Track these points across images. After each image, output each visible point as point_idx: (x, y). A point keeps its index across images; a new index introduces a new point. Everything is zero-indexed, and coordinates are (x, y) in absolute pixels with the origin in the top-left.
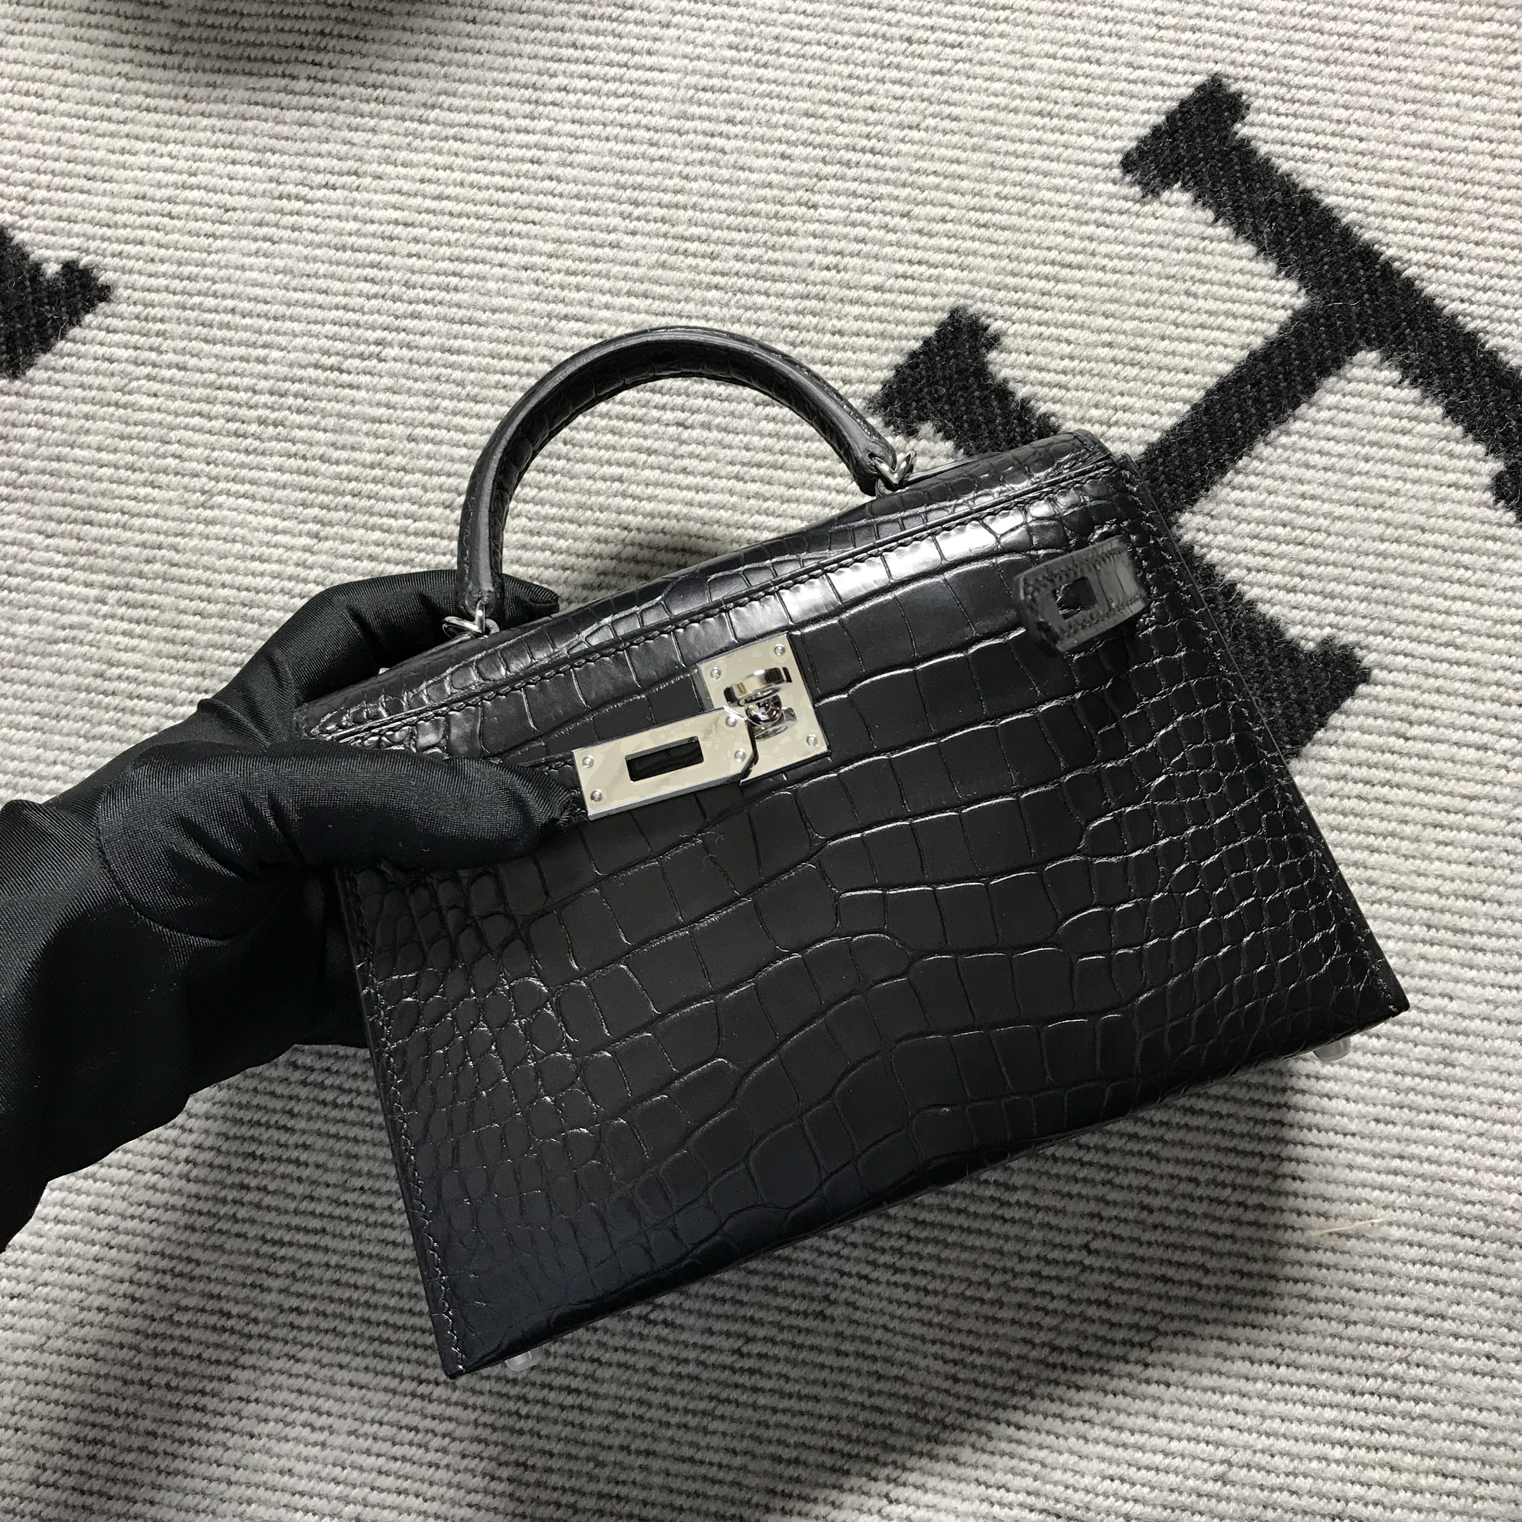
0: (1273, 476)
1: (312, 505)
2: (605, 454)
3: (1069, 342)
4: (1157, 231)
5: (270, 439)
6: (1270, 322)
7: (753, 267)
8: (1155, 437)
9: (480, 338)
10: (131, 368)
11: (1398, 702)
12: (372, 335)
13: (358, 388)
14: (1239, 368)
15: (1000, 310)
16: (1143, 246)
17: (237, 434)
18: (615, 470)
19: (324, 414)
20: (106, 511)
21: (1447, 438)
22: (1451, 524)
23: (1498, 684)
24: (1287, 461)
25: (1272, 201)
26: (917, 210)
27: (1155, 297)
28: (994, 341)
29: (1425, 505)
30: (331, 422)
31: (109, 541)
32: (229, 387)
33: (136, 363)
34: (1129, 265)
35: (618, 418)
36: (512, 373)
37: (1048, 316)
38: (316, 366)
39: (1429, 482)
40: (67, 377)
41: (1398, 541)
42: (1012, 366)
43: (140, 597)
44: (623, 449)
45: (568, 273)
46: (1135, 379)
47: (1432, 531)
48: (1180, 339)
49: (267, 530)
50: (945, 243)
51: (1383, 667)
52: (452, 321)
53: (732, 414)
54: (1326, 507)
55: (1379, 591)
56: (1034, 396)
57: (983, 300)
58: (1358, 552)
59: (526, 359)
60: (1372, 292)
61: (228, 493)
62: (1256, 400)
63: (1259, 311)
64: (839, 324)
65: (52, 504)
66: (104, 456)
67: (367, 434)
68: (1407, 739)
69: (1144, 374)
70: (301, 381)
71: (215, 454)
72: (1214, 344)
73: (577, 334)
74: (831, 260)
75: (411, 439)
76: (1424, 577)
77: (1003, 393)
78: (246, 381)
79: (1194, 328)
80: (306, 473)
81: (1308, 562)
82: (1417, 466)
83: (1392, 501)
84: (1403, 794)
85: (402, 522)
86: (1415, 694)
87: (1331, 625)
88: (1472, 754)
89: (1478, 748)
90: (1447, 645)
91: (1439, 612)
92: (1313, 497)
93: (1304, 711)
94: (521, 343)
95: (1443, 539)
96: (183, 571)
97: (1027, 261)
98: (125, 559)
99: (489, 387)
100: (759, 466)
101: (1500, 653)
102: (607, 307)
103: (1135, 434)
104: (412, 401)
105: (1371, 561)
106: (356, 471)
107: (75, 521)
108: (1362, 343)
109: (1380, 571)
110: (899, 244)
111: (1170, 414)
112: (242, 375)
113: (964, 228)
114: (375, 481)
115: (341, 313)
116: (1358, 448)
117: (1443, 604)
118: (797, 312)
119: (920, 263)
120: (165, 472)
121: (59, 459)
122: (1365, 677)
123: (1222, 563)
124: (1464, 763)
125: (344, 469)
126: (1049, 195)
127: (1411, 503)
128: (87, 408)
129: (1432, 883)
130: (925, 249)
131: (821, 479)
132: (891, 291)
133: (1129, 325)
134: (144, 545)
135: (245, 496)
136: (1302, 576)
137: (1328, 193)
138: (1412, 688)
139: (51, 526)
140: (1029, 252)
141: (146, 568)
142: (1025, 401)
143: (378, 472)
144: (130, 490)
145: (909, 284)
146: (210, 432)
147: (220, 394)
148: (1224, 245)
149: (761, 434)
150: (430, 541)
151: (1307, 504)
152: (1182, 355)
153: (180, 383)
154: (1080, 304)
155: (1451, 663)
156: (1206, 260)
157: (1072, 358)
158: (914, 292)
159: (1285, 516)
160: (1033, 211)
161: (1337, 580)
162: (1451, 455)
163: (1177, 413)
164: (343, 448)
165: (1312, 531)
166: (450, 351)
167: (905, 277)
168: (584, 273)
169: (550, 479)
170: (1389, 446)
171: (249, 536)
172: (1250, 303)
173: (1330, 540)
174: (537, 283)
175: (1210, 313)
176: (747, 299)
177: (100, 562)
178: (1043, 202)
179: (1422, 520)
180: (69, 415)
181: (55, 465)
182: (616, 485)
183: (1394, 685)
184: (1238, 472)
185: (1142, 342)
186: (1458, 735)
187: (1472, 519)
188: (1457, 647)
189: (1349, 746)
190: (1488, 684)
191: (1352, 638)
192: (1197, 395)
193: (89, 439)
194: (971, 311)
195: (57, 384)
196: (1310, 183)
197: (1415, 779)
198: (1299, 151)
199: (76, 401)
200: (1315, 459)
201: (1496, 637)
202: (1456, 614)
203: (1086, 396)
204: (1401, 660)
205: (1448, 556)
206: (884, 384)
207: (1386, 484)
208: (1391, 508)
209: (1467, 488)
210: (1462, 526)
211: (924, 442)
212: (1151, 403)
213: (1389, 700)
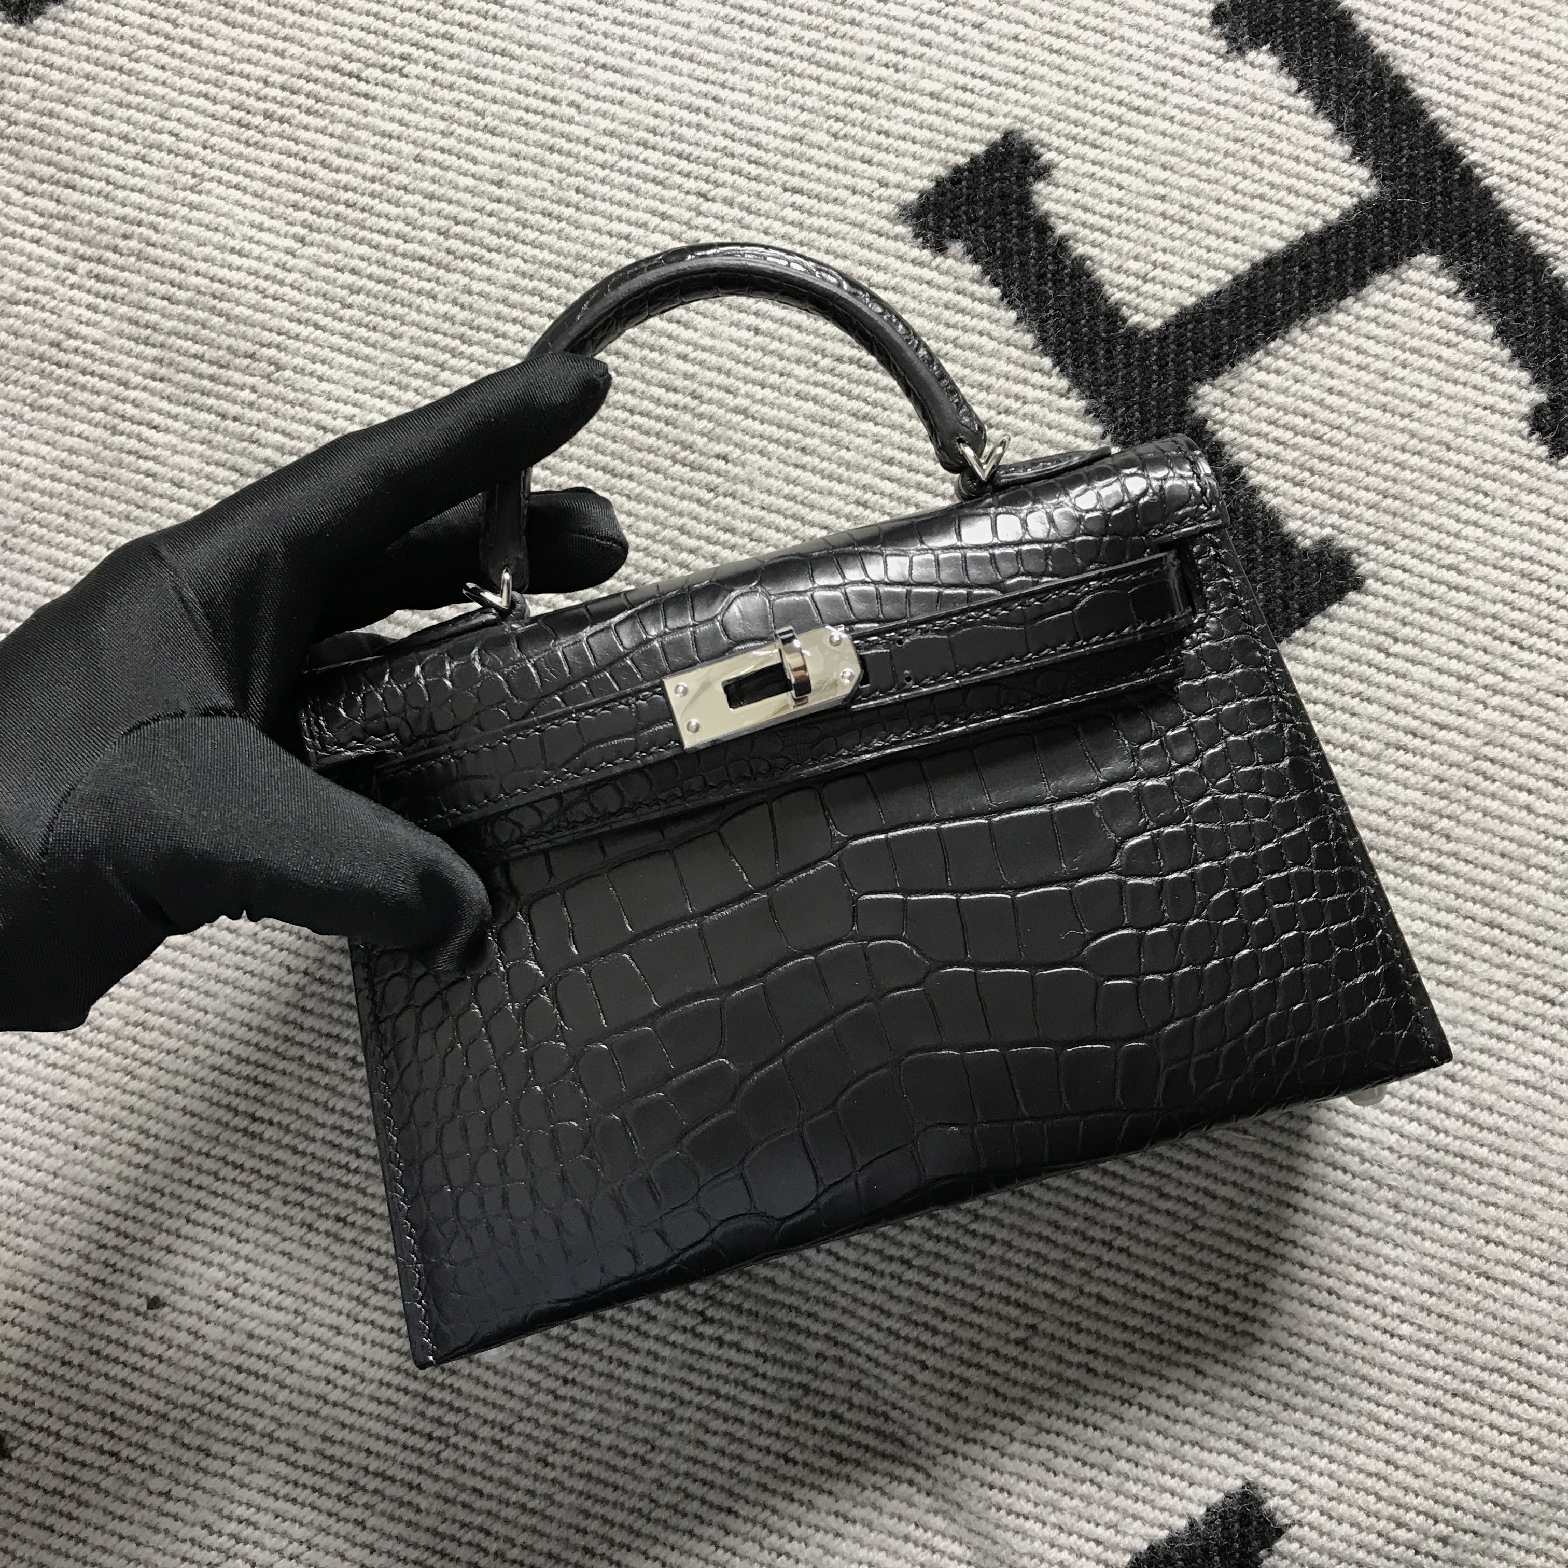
0: (1303, 364)
1: (303, 209)
2: (617, 211)
3: (1120, 187)
4: (1235, 91)
5: (273, 134)
6: (1334, 206)
7: (810, 51)
8: (1190, 301)
9: (510, 72)
10: (142, 35)
11: (1386, 615)
12: (398, 49)
13: (374, 99)
14: (1291, 246)
15: (1056, 142)
16: (1218, 102)
17: (240, 123)
18: (625, 229)
19: (334, 119)
20: (91, 178)
21: (1493, 359)
22: (1479, 447)
23: (1495, 617)
24: (1321, 351)
25: (1361, 81)
26: (991, 23)
27: (1218, 158)
28: (1043, 173)
29: (1455, 423)
30: (339, 129)
31: (89, 209)
32: (241, 75)
33: (149, 32)
34: (1198, 120)
35: (638, 176)
36: (536, 112)
37: (1104, 156)
38: (335, 69)
39: (1465, 400)
40: (75, 33)
41: (1420, 453)
42: (1057, 201)
43: (111, 272)
44: (637, 208)
45: (615, 22)
46: (1181, 238)
47: (1458, 451)
48: (1236, 207)
49: (252, 225)
50: (1013, 62)
51: (1378, 579)
52: (485, 49)
53: (758, 195)
54: (1352, 406)
55: (1389, 501)
56: (1074, 236)
57: (1040, 128)
58: (1377, 459)
59: (554, 101)
60: (1446, 194)
61: (220, 182)
62: (1303, 284)
63: (1323, 192)
64: (886, 125)
65: (36, 160)
66: (99, 121)
67: (374, 147)
68: (1388, 655)
69: (1191, 235)
70: (316, 81)
71: (214, 140)
72: (1270, 217)
73: (612, 85)
74: (892, 58)
75: (418, 159)
76: (1440, 495)
77: (1043, 227)
78: (260, 72)
79: (1253, 197)
80: (304, 175)
81: (1321, 459)
82: (1456, 382)
83: (1422, 412)
84: (1373, 709)
85: (392, 241)
86: (1406, 612)
87: (1333, 527)
88: (1452, 683)
89: (1459, 678)
90: (1450, 568)
91: (1448, 534)
92: (1340, 394)
93: (1286, 607)
94: (552, 85)
95: (1467, 461)
96: (159, 252)
97: (1094, 97)
98: (102, 230)
99: (509, 122)
101: (1503, 586)
102: (649, 63)
103: (1170, 294)
104: (426, 122)
105: (1387, 469)
106: (354, 181)
107: (57, 183)
108: (1424, 246)
109: (1395, 480)
110: (965, 54)
111: (1210, 281)
112: (257, 64)
113: (1036, 51)
114: (373, 195)
115: (371, 19)
116: (1398, 352)
117: (1454, 526)
118: (846, 104)
119: (982, 77)
120: (159, 148)
121: (51, 114)
122: (1358, 585)
123: (1232, 442)
124: (1441, 690)
125: (343, 178)
126: (1129, 33)
127: (1442, 418)
128: (89, 68)
129: (1382, 803)
130: (991, 64)
132: (947, 100)
133: (1185, 182)
134: (124, 219)
135: (236, 187)
136: (1312, 472)
137: (1421, 84)
138: (1405, 604)
139: (33, 184)
140: (1098, 88)
141: (122, 244)
142: (1064, 239)
143: (377, 187)
144: (120, 160)
145: (968, 97)
146: (213, 116)
147: (230, 80)
148: (1303, 118)
149: (783, 220)
150: (418, 265)
151: (1332, 400)
152: (1235, 223)
153: (190, 61)
154: (1139, 151)
155: (1450, 587)
156: (1279, 129)
157: (1120, 204)
158: (970, 107)
159: (1308, 407)
160: (1110, 46)
161: (1349, 482)
162: (1493, 377)
163: (1218, 281)
164: (347, 156)
165: (1332, 427)
166: (476, 79)
167: (964, 89)
168: (632, 26)
169: (554, 225)
170: (1430, 356)
171: (233, 228)
172: (1315, 182)
173: (1350, 441)
174: (580, 26)
175: (1272, 185)
176: (798, 83)
177: (77, 230)
178: (1122, 39)
179: (1448, 437)
180: (69, 71)
181: (46, 120)
182: (622, 243)
183: (1386, 598)
184: (1268, 353)
185: (1196, 202)
186: (1441, 661)
187: (1502, 446)
188: (1460, 572)
189: (1326, 650)
190: (1484, 615)
191: (1352, 543)
192: (1243, 267)
193: (86, 100)
194: (1026, 136)
195: (63, 37)
196: (1405, 69)
197: (1389, 697)
198: (1401, 34)
199: (79, 59)
200: (1351, 355)
201: (1503, 570)
202: (1466, 539)
203: (1128, 246)
204: (1398, 575)
205: (1470, 479)
206: (922, 193)
207: (1420, 395)
208: (1419, 420)
209: (1503, 413)
210: (1490, 452)
211: (950, 262)
212: (1192, 266)
213: (1378, 613)
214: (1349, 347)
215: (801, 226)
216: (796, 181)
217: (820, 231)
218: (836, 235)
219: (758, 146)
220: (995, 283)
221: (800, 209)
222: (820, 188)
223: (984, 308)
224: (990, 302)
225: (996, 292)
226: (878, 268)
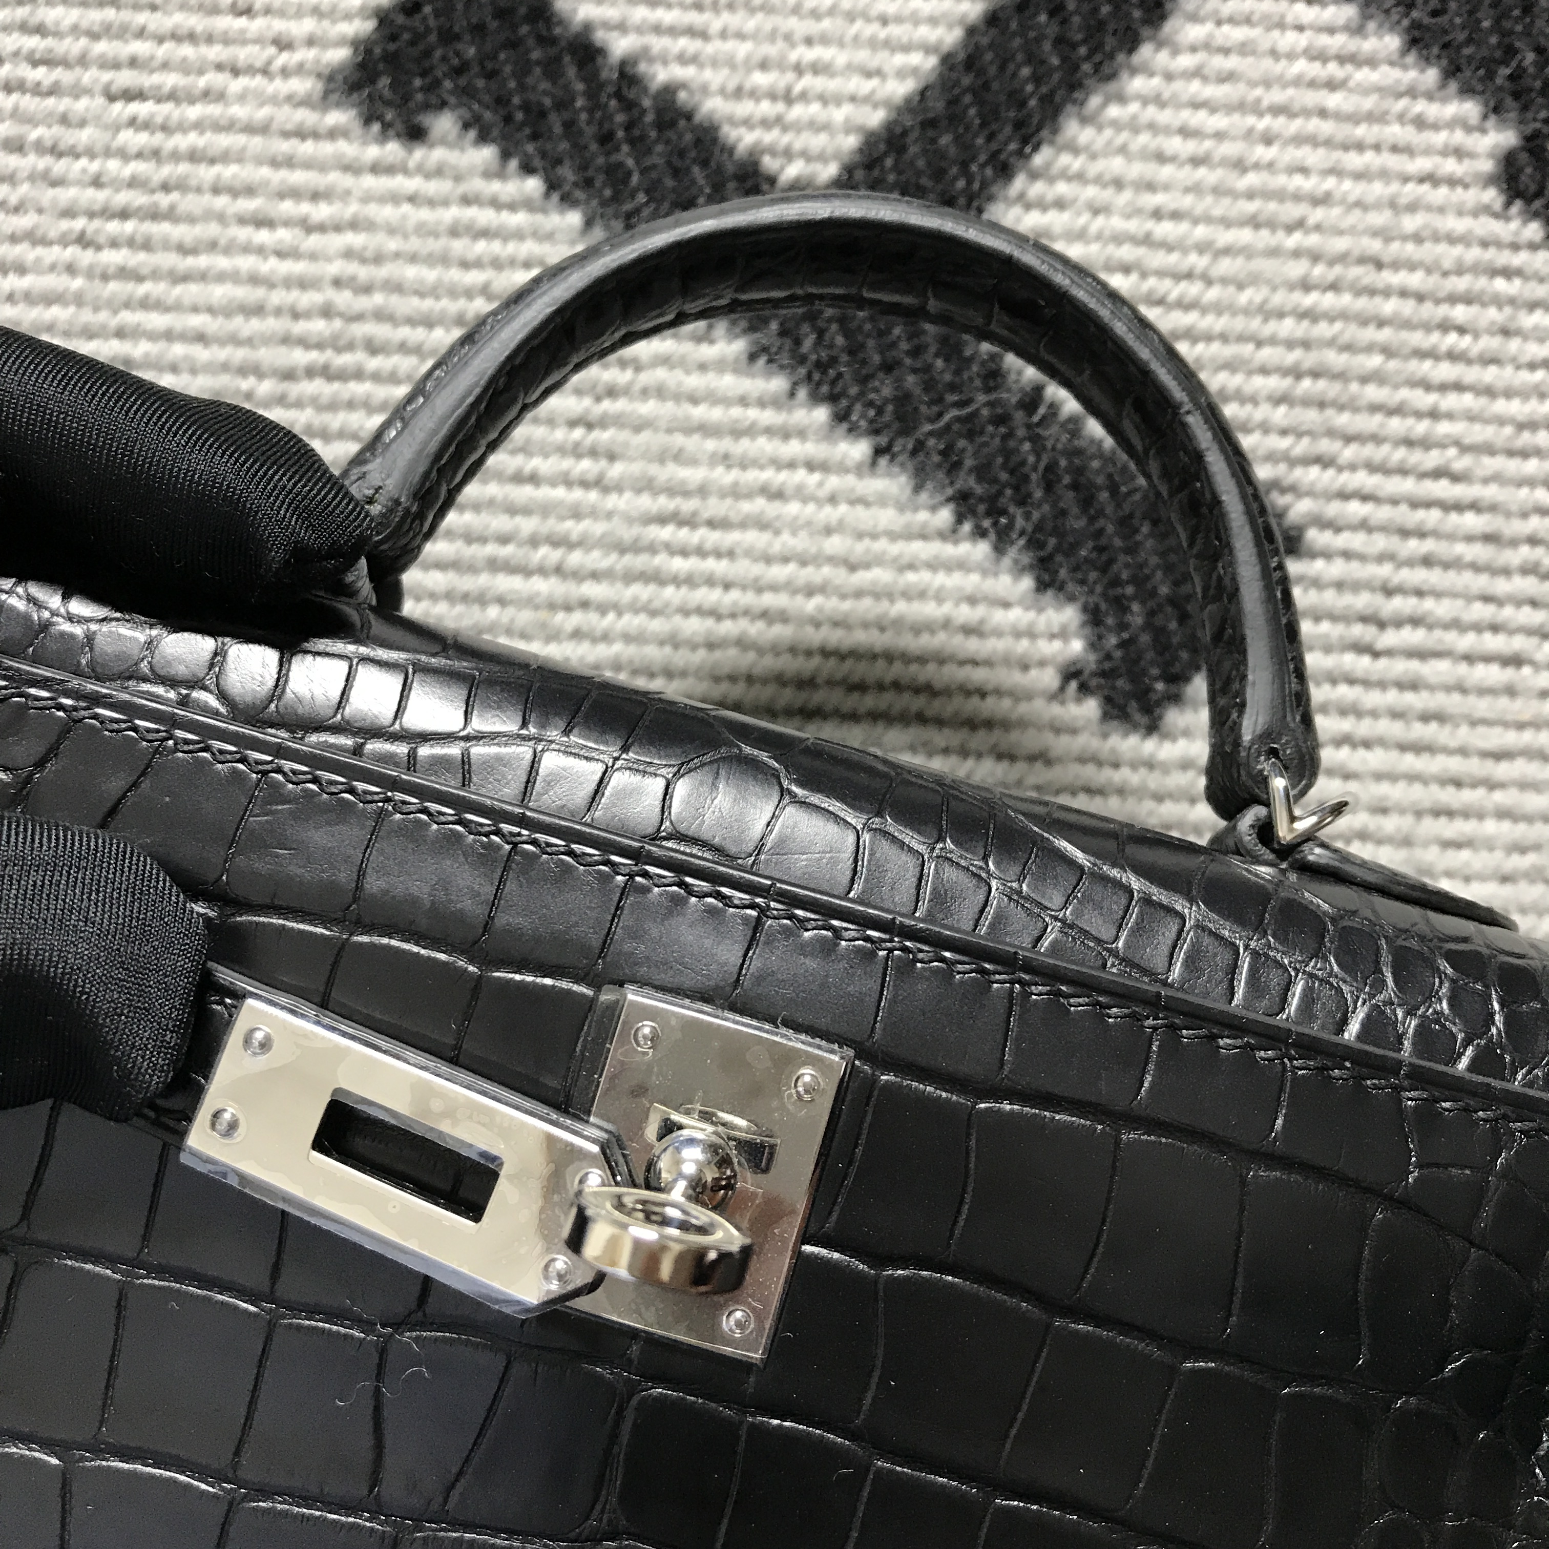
0: (1098, 180)
8: (876, 118)
11: (1356, 586)
21: (1412, 92)
22: (1429, 251)
23: (1533, 541)
24: (1123, 150)
29: (1378, 219)
39: (1384, 175)
41: (1334, 287)
47: (1396, 265)
51: (1324, 525)
53: (64, 120)
54: (1201, 232)
55: (1307, 382)
56: (645, 53)
58: (1266, 313)
62: (1060, 41)
68: (1376, 655)
76: (1388, 352)
82: (1360, 147)
83: (1317, 215)
84: (1376, 759)
88: (1493, 674)
89: (1505, 663)
90: (1438, 473)
91: (1419, 415)
92: (1176, 216)
95: (1415, 280)
100: (124, 214)
101: (1532, 482)
103: (839, 114)
105: (1288, 327)
109: (1306, 345)
116: (1251, 120)
117: (1424, 400)
122: (1295, 544)
124: (1484, 691)
127: (1354, 217)
131: (244, 234)
138: (1380, 559)
149: (124, 155)
151: (1165, 229)
155: (1445, 507)
162: (1420, 123)
163: (915, 71)
170: (1306, 113)
173: (1213, 294)
179: (1375, 246)
183: (1347, 555)
184: (1034, 176)
186: (1466, 642)
187: (1465, 239)
188: (1456, 478)
190: (1514, 543)
192: (951, 37)
197: (1398, 729)
200: (1175, 145)
201: (1524, 454)
202: (1450, 416)
203: (743, 49)
204: (1356, 509)
205: (1428, 311)
206: (355, 43)
207: (1306, 184)
208: (1318, 228)
209: (1453, 182)
210: (1449, 254)
211: (438, 154)
212: (862, 56)
213: (1340, 585)
214: (1167, 131)
215: (156, 154)
216: (125, 78)
217: (194, 156)
218: (224, 157)
219: (40, 30)
220: (527, 169)
221: (147, 126)
222: (170, 80)
223: (520, 219)
224: (528, 205)
225: (533, 185)
226: (316, 196)
